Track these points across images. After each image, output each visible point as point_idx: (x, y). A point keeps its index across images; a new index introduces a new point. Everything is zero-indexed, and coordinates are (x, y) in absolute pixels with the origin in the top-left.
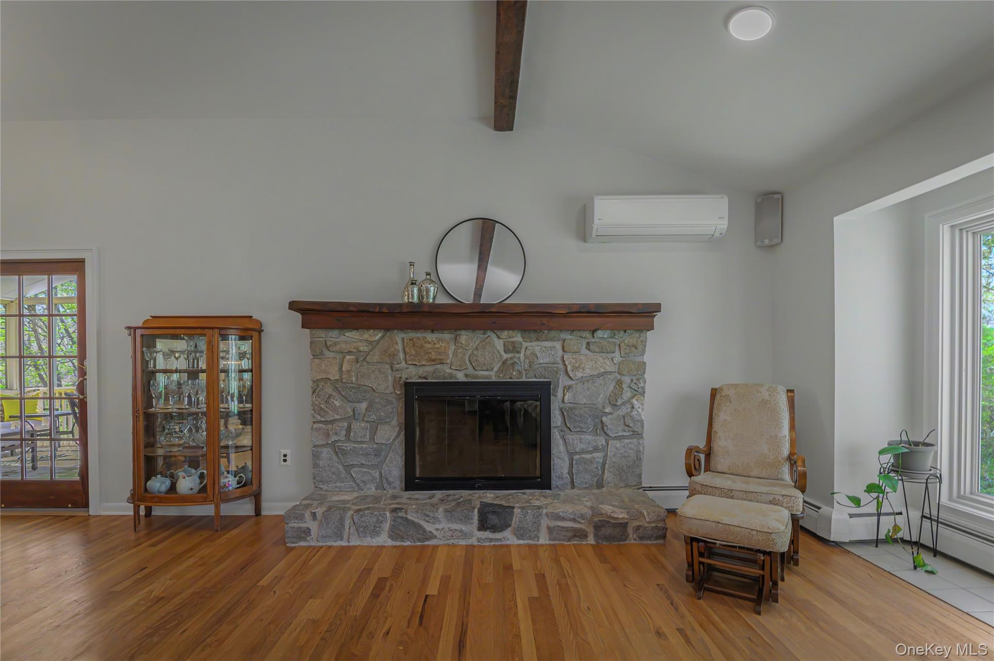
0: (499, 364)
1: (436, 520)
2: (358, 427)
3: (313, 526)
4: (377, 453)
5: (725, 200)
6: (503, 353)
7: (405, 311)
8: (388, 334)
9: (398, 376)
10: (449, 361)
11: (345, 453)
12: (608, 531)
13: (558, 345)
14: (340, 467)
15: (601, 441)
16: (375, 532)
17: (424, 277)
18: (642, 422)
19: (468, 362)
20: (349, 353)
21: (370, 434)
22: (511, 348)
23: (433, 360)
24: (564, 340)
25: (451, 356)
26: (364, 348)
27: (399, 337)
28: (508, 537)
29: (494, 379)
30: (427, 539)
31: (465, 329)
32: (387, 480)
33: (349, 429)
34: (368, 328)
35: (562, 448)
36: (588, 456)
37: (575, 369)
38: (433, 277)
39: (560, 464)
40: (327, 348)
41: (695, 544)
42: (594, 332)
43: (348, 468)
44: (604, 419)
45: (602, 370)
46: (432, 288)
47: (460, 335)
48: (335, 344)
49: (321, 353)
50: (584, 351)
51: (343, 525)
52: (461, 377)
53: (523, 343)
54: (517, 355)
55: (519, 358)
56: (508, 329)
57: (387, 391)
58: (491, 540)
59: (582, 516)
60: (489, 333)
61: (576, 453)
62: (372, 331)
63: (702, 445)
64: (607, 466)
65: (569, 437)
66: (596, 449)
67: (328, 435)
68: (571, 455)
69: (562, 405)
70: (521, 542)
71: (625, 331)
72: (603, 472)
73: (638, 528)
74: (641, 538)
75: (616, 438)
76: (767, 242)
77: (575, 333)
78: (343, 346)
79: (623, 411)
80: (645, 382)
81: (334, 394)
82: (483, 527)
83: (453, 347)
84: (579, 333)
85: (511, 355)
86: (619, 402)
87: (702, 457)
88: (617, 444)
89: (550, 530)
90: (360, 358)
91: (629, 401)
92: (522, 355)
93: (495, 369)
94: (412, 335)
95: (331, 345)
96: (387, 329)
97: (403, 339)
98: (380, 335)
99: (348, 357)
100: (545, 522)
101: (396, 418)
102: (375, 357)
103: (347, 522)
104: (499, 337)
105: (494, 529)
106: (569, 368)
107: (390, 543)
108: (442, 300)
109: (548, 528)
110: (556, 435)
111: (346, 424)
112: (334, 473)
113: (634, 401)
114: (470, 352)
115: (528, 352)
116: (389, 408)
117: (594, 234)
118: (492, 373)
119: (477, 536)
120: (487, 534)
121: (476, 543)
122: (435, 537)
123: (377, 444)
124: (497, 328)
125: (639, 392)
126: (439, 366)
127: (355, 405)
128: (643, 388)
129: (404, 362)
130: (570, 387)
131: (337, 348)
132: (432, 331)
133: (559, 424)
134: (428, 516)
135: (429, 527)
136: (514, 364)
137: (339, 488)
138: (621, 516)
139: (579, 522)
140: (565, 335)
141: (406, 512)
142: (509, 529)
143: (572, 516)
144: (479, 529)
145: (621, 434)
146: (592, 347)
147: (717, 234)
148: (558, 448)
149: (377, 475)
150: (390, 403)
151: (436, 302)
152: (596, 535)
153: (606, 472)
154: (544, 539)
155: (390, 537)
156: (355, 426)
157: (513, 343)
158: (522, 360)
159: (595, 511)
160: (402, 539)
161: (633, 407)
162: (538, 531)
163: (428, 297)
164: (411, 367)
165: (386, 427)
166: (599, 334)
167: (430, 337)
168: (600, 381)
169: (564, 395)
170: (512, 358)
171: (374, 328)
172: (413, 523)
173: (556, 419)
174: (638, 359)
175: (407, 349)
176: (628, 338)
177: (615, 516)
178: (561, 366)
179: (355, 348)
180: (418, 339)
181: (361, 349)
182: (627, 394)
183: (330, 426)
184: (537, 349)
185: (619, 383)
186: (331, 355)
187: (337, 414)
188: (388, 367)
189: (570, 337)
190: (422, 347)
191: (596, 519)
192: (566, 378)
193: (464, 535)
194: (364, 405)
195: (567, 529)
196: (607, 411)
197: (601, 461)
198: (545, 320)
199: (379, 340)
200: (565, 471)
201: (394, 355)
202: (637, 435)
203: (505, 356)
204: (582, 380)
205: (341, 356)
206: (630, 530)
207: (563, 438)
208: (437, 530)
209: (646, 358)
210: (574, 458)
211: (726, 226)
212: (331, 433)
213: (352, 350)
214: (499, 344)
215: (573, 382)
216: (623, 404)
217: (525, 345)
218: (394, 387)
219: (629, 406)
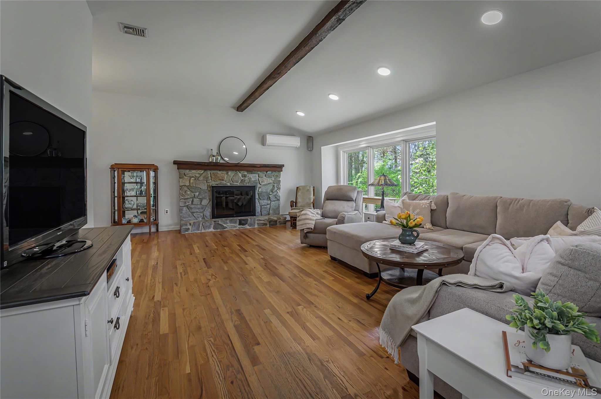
0: (241, 181)
1: (227, 223)
2: (196, 201)
3: (190, 227)
4: (202, 208)
5: (299, 138)
6: (241, 177)
7: (212, 164)
8: (206, 171)
9: (209, 184)
10: (225, 180)
11: (191, 208)
12: (272, 223)
13: (257, 175)
14: (190, 213)
15: (269, 202)
16: (209, 228)
17: (216, 154)
18: (280, 196)
19: (231, 180)
20: (193, 177)
21: (200, 202)
22: (243, 175)
23: (220, 180)
24: (259, 174)
25: (226, 178)
26: (198, 175)
27: (209, 172)
28: (247, 227)
29: (239, 185)
30: (225, 229)
31: (230, 170)
32: (206, 216)
33: (193, 201)
34: (199, 169)
35: (259, 204)
36: (265, 206)
37: (262, 182)
38: (219, 154)
39: (258, 209)
40: (185, 175)
41: (292, 218)
42: (267, 172)
43: (192, 213)
44: (270, 196)
45: (269, 182)
46: (219, 158)
47: (229, 172)
48: (188, 174)
49: (183, 177)
50: (264, 177)
51: (199, 226)
52: (229, 184)
53: (247, 175)
54: (246, 178)
55: (246, 179)
56: (243, 170)
57: (205, 189)
58: (242, 227)
59: (266, 219)
60: (237, 172)
61: (263, 206)
62: (200, 170)
63: (295, 201)
64: (271, 209)
65: (260, 201)
66: (268, 204)
67: (185, 203)
68: (261, 206)
69: (258, 192)
70: (250, 227)
71: (275, 172)
72: (270, 211)
73: (279, 222)
74: (280, 224)
75: (273, 201)
76: (309, 149)
77: (262, 172)
78: (191, 175)
79: (275, 193)
80: (280, 186)
81: (188, 190)
82: (240, 224)
83: (226, 176)
84: (263, 172)
85: (244, 178)
86: (274, 191)
87: (294, 204)
88: (273, 202)
89: (258, 224)
90: (197, 178)
91: (276, 191)
92: (247, 178)
93: (239, 182)
94: (213, 172)
95: (186, 175)
96: (205, 170)
97: (210, 173)
98: (203, 172)
99: (192, 178)
100: (256, 222)
101: (208, 197)
102: (201, 178)
103: (201, 225)
104: (240, 173)
105: (243, 224)
106: (260, 182)
107: (214, 230)
108: (222, 161)
109: (257, 223)
110: (257, 201)
111: (192, 199)
112: (188, 215)
113: (278, 191)
114: (231, 177)
115: (249, 177)
116: (206, 194)
117: (267, 145)
118: (238, 183)
119: (238, 227)
120: (241, 226)
121: (238, 229)
122: (227, 228)
123: (202, 205)
124: (240, 170)
125: (279, 188)
126: (222, 181)
127: (195, 193)
128: (280, 187)
129: (211, 180)
130: (260, 187)
131: (189, 175)
132: (220, 171)
133: (258, 198)
134: (224, 222)
135: (225, 225)
136: (245, 180)
137: (190, 219)
138: (276, 219)
139: (265, 221)
140: (259, 173)
141: (218, 222)
142: (247, 224)
143: (264, 220)
144: (239, 225)
145: (274, 200)
146: (266, 176)
147: (298, 147)
148: (257, 205)
149: (202, 215)
150: (206, 192)
151: (220, 162)
152: (269, 224)
153: (270, 210)
154: (256, 226)
155: (214, 229)
156: (195, 200)
157: (245, 174)
158: (247, 179)
159: (269, 219)
160: (217, 229)
161: (277, 192)
162: (255, 224)
163: (218, 161)
164: (213, 182)
165: (205, 200)
166: (268, 172)
167: (219, 172)
168: (269, 185)
169: (259, 190)
170: (244, 179)
171: (201, 170)
172: (220, 224)
173: (257, 197)
174: (279, 179)
175: (212, 176)
176: (276, 174)
177: (274, 219)
178: (258, 181)
179: (195, 175)
180: (216, 173)
181: (197, 176)
182: (276, 189)
183: (186, 200)
184: (251, 177)
185: (274, 186)
186: (186, 178)
187: (189, 196)
188: (206, 181)
189: (260, 173)
190: (217, 175)
191: (269, 220)
192: (260, 185)
193: (235, 227)
194: (197, 194)
195: (262, 223)
196: (271, 194)
197: (269, 207)
198: (254, 168)
199: (203, 173)
200: (259, 211)
201: (208, 178)
202: (279, 200)
203: (242, 178)
204: (264, 185)
205: (189, 178)
206: (278, 222)
207: (259, 201)
208: (227, 226)
209: (280, 179)
210: (262, 207)
211: (299, 145)
212: (187, 202)
213: (194, 176)
214: (240, 175)
215: (261, 186)
216: (275, 192)
217: (248, 175)
218: (207, 187)
219: (276, 192)
